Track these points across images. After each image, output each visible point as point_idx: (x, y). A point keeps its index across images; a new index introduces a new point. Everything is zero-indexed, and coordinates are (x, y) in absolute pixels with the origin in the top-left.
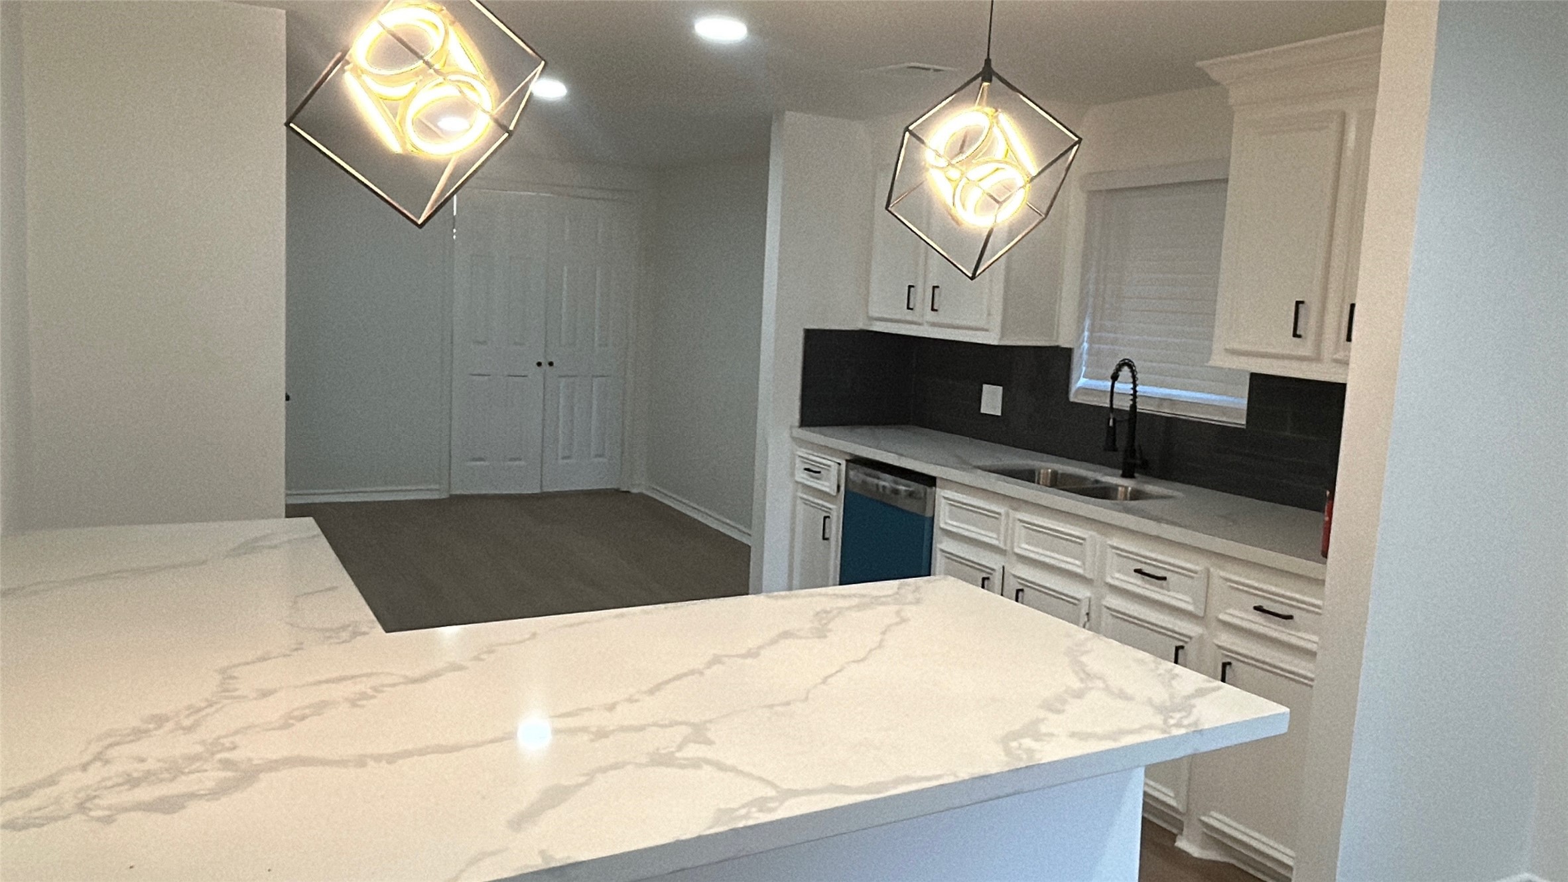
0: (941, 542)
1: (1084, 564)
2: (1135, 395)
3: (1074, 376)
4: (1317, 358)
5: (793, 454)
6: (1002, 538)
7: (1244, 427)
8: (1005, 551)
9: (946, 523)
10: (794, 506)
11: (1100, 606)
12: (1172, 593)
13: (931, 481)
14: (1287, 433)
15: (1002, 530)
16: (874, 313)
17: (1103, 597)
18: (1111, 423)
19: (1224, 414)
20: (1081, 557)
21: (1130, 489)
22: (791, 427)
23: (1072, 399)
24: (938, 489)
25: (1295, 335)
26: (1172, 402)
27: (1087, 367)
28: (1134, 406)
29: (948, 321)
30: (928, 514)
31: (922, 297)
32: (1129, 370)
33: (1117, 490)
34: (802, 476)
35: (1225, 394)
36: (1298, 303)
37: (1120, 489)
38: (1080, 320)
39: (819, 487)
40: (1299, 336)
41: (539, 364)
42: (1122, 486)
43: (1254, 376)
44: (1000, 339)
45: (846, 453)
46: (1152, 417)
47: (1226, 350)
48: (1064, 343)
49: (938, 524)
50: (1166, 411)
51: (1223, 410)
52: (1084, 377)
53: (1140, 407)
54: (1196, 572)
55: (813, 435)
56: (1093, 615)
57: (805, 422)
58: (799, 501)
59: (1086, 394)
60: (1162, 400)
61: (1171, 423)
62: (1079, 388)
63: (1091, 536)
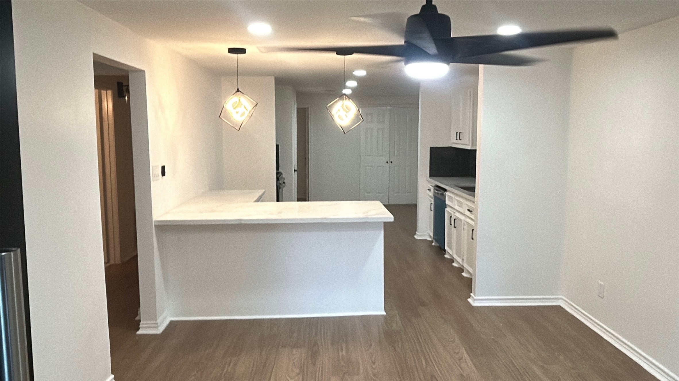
6: (454, 205)
8: (454, 208)
11: (465, 221)
16: (452, 141)
22: (426, 177)
24: (446, 192)
29: (463, 143)
30: (445, 200)
34: (428, 192)
39: (430, 195)
41: (387, 162)
45: (435, 184)
49: (446, 203)
56: (464, 224)
57: (431, 176)
58: (428, 199)
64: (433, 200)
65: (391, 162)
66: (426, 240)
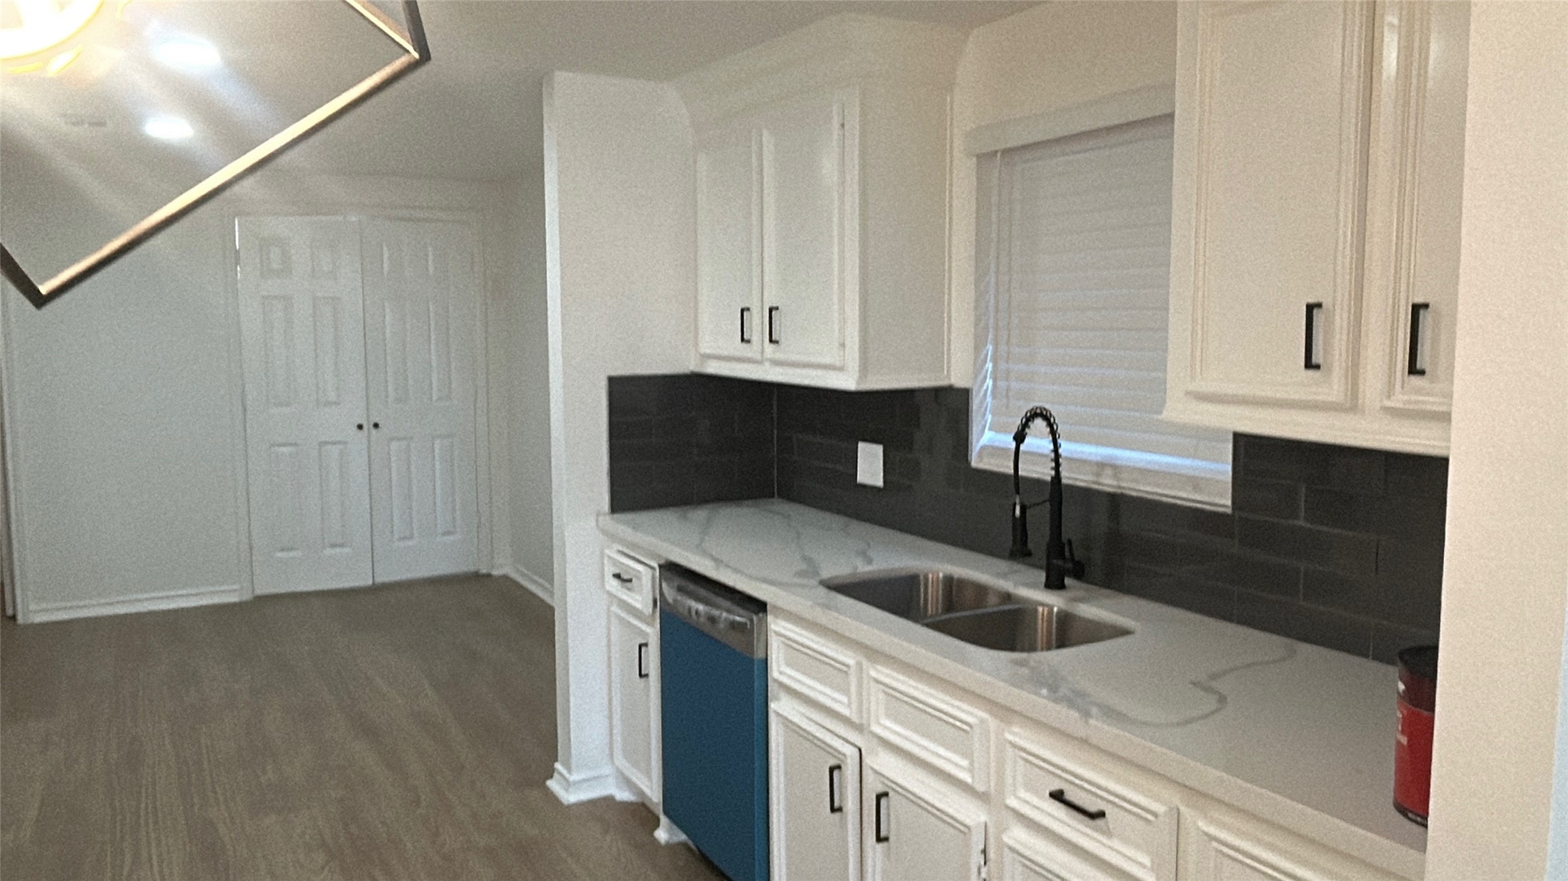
0: (777, 699)
1: (972, 763)
2: (1057, 456)
3: (975, 429)
4: (1352, 405)
5: (602, 554)
6: (854, 706)
7: (1229, 511)
8: (862, 725)
9: (781, 673)
10: (609, 622)
11: (1001, 846)
12: (1116, 843)
13: (760, 606)
14: (1301, 523)
15: (853, 689)
16: (705, 349)
17: (1004, 829)
18: (1018, 512)
19: (1196, 488)
20: (967, 754)
21: (1055, 609)
22: (598, 515)
23: (974, 463)
24: (770, 618)
25: (1309, 364)
26: (1116, 469)
27: (993, 414)
28: (1057, 477)
29: (794, 357)
30: (759, 655)
31: (757, 324)
32: (1044, 423)
33: (1036, 611)
34: (613, 585)
35: (1195, 456)
36: (1310, 308)
37: (1040, 609)
38: (978, 347)
39: (630, 601)
40: (1318, 367)
41: (360, 427)
42: (1043, 605)
43: (1238, 438)
44: (858, 383)
45: (659, 556)
46: (1087, 494)
47: (1188, 393)
48: (958, 379)
49: (771, 675)
50: (1108, 483)
51: (1195, 482)
52: (990, 429)
53: (1067, 477)
54: (1155, 815)
55: (622, 526)
56: (992, 854)
57: (617, 506)
58: (613, 620)
59: (992, 455)
60: (1101, 466)
61: (1116, 502)
62: (983, 448)
63: (982, 721)
64: (652, 633)
65: (376, 426)
66: (608, 800)
